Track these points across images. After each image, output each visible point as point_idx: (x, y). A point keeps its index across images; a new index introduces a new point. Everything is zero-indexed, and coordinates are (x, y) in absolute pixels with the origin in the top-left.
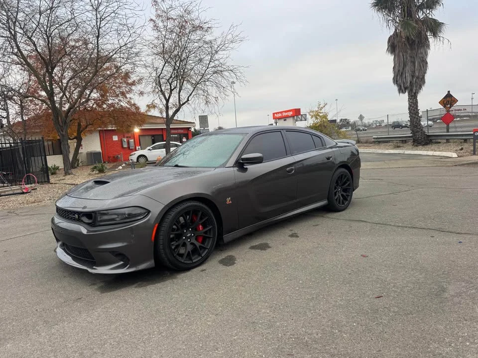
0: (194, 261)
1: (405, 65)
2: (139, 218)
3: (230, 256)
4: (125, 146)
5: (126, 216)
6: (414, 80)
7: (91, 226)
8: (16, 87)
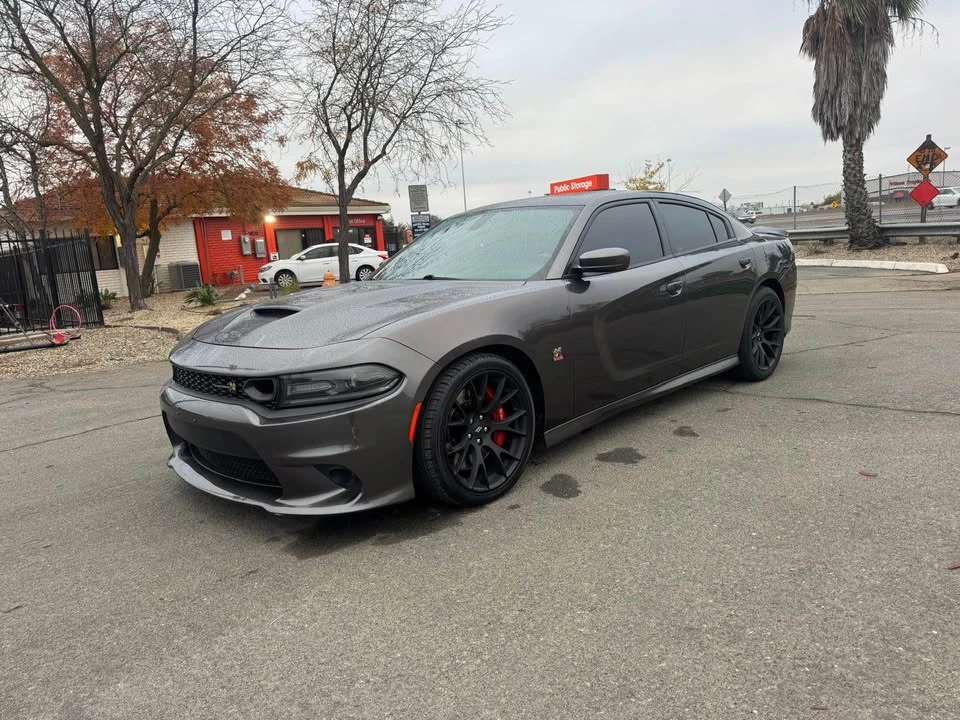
0: (491, 487)
1: (839, 80)
2: (382, 389)
3: (561, 476)
4: (247, 251)
5: (353, 384)
6: (859, 111)
7: (269, 408)
8: (20, 124)
